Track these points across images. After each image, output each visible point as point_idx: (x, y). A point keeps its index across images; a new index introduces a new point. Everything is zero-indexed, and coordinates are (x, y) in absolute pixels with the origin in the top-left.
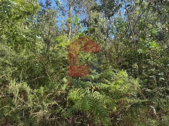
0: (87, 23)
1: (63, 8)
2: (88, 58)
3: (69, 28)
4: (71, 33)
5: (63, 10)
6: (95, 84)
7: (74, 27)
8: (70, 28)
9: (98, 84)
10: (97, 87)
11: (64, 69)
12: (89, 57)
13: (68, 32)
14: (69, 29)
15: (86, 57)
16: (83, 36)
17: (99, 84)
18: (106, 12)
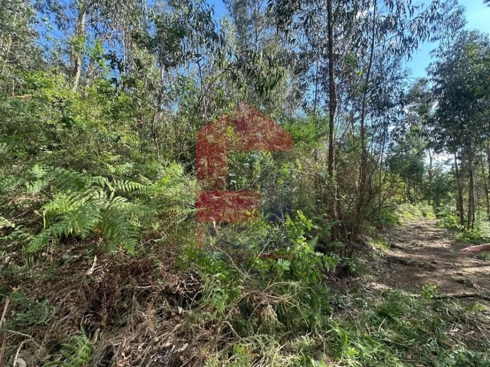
0: (119, 63)
1: (60, 7)
2: (119, 138)
3: (76, 62)
4: (82, 75)
5: (59, 14)
6: (117, 182)
7: (90, 65)
8: (79, 63)
9: (124, 182)
10: (120, 188)
11: (50, 152)
12: (123, 136)
13: (72, 72)
14: (77, 65)
15: (115, 135)
16: (109, 89)
17: (126, 183)
18: (162, 55)
